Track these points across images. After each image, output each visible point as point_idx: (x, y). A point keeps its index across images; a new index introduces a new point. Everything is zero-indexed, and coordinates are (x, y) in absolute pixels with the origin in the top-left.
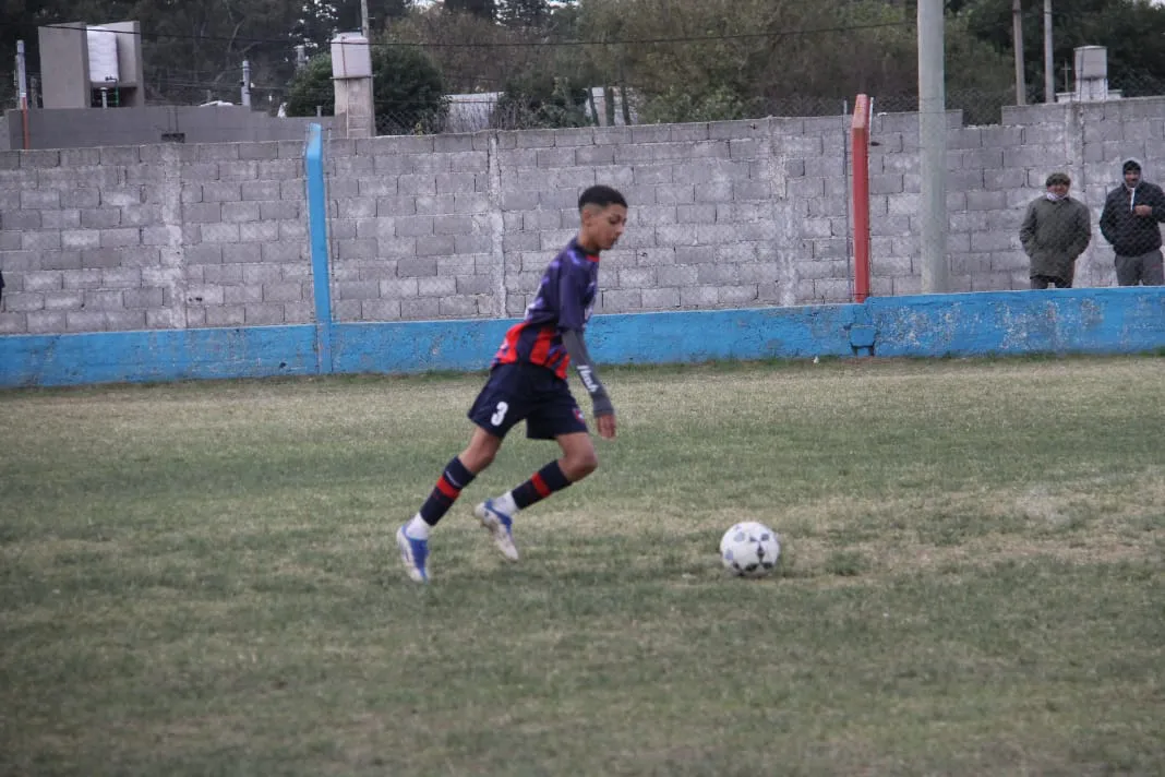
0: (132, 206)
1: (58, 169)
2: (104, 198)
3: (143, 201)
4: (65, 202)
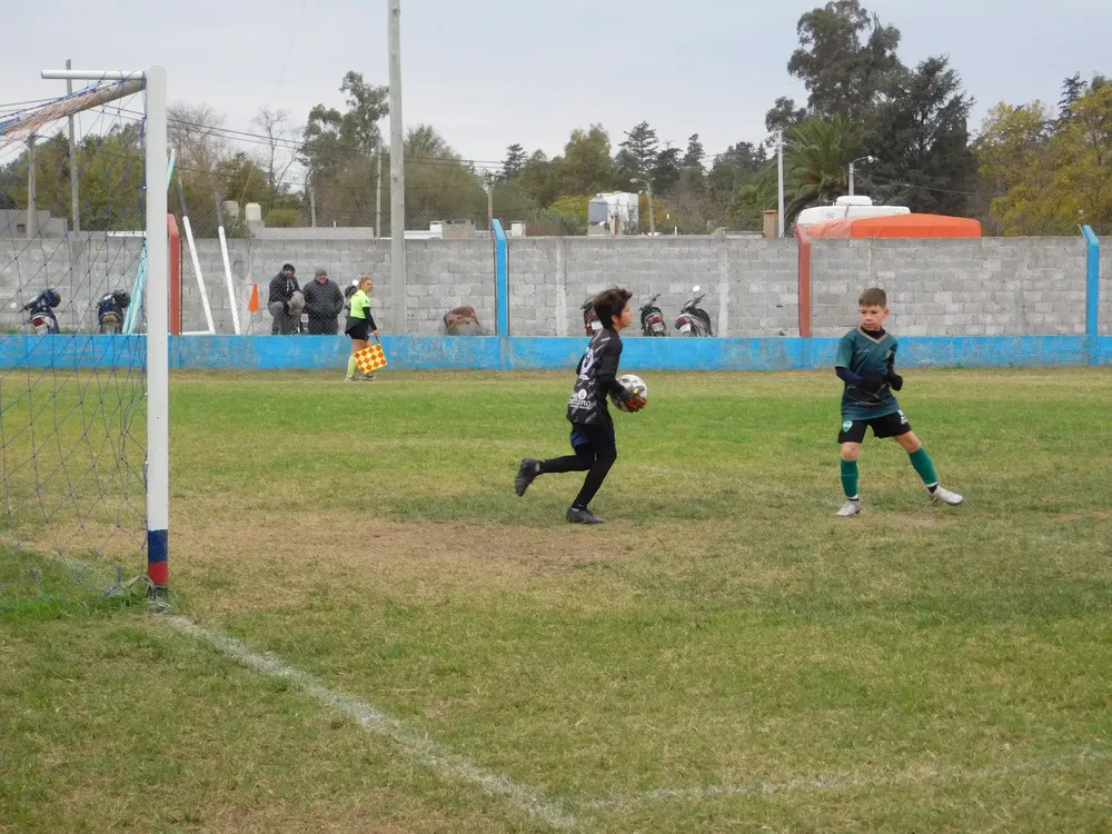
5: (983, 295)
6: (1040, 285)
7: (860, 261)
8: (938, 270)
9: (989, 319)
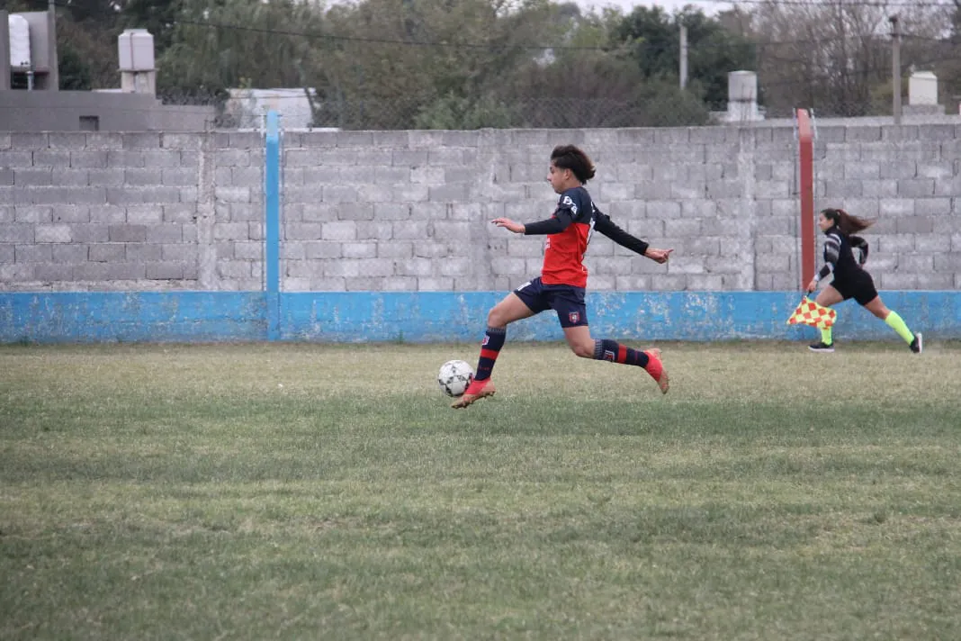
0: (945, 178)
1: (879, 143)
2: (920, 172)
3: (955, 173)
4: (883, 174)
5: (413, 227)
7: (185, 170)
8: (326, 186)
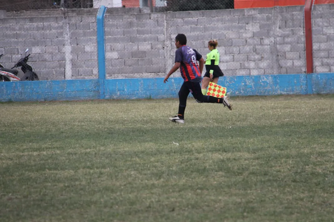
6: (289, 40)
9: (252, 65)
